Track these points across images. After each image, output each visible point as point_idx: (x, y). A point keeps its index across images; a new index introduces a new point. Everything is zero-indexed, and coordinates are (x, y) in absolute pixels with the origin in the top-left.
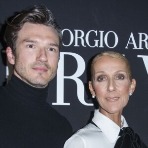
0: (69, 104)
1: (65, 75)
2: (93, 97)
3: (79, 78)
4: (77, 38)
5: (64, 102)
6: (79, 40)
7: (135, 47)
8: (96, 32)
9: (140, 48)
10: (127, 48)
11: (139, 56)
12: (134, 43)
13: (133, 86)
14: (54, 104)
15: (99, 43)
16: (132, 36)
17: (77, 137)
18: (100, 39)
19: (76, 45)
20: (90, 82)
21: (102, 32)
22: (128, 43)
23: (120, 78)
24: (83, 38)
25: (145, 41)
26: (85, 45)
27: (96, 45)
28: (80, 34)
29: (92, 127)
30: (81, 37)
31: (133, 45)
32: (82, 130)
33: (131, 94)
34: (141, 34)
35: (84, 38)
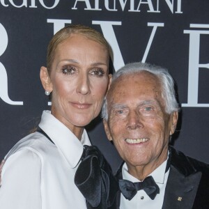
2: (47, 93)
9: (97, 8)
10: (74, 8)
11: (94, 23)
22: (77, 0)
23: (96, 73)
31: (84, 3)
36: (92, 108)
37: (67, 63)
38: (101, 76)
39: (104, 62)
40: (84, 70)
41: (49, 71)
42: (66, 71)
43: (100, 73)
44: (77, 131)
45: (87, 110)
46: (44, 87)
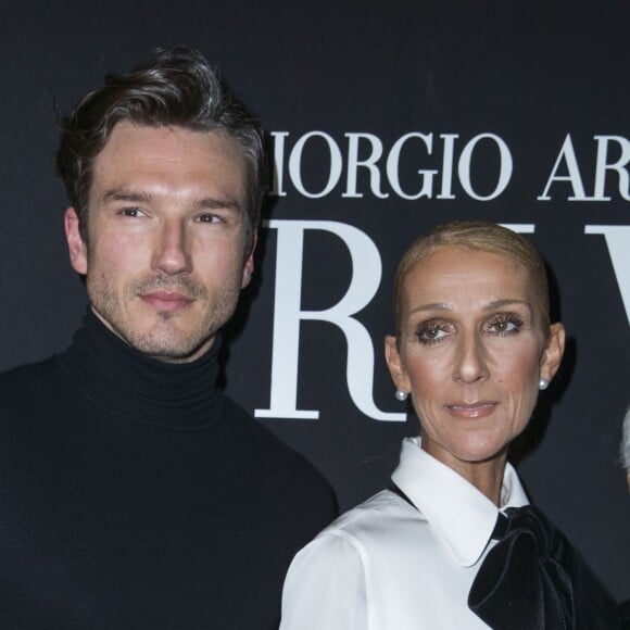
0: (314, 415)
1: (304, 307)
2: (401, 395)
3: (355, 316)
4: (353, 163)
5: (300, 406)
6: (364, 174)
7: (579, 194)
8: (428, 140)
11: (590, 229)
12: (575, 177)
13: (554, 354)
14: (259, 413)
15: (437, 181)
16: (568, 148)
17: (337, 538)
18: (440, 169)
19: (351, 191)
20: (391, 340)
21: (449, 140)
22: (552, 178)
24: (377, 164)
25: (619, 166)
26: (383, 191)
27: (427, 190)
28: (365, 150)
29: (395, 504)
30: (370, 163)
31: (569, 184)
32: (356, 515)
33: (543, 384)
34: (603, 142)
35: (382, 164)
36: (499, 411)
37: (424, 315)
38: (515, 331)
39: (518, 297)
40: (469, 324)
41: (398, 345)
42: (425, 336)
43: (510, 326)
44: (483, 473)
45: (491, 418)
46: (395, 381)
